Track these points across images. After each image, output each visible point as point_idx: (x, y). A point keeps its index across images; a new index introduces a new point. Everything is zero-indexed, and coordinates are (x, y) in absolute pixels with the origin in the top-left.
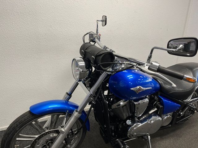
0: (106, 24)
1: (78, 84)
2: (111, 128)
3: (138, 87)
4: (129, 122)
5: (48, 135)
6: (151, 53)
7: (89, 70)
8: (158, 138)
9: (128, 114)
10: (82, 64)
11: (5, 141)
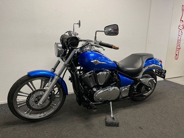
0: (80, 26)
1: (60, 62)
2: (82, 92)
3: (95, 60)
4: (95, 89)
5: (39, 92)
6: (96, 35)
7: (64, 50)
8: (121, 108)
9: (94, 84)
10: (61, 45)
11: (11, 93)
